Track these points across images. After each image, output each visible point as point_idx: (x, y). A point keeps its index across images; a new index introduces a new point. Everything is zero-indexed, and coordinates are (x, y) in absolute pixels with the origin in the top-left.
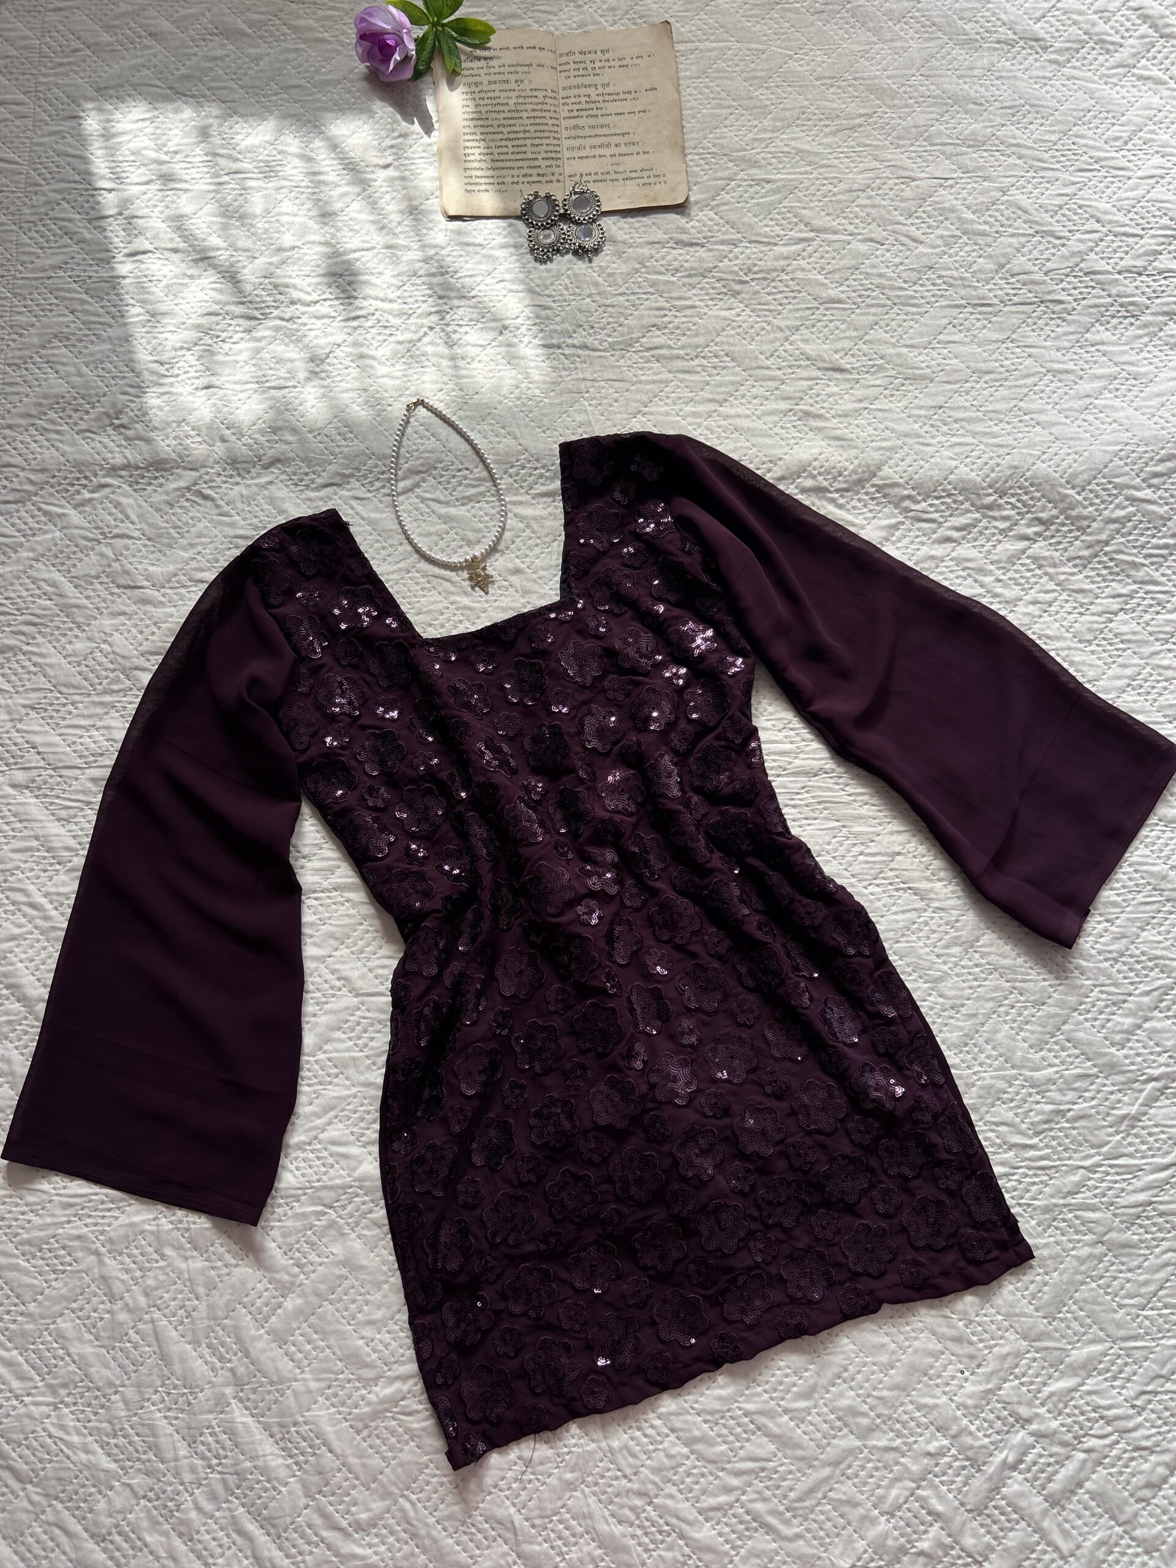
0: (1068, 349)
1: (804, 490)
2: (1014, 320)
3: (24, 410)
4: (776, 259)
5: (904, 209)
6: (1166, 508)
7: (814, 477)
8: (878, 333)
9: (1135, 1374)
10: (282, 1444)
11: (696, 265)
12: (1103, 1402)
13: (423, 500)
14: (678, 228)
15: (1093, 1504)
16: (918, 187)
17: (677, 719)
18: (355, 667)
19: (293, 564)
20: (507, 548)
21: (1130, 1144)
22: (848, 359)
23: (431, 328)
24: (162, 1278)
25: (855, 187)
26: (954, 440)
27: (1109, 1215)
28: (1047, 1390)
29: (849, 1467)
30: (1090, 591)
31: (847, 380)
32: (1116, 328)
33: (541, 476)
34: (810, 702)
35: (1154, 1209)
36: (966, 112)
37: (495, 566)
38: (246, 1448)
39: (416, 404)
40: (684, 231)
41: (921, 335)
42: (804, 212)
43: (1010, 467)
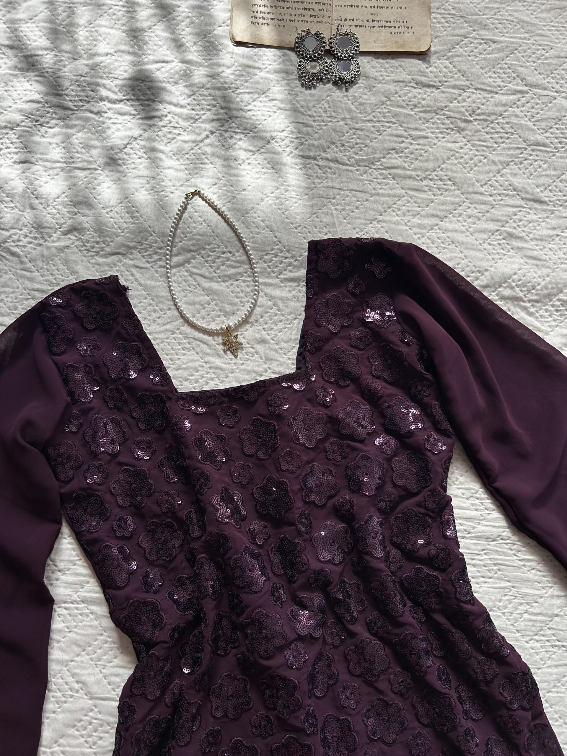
1: (503, 298)
7: (512, 288)
11: (431, 103)
13: (192, 274)
14: (420, 71)
17: (384, 483)
18: (119, 410)
19: (76, 317)
20: (256, 321)
22: (546, 193)
23: (212, 133)
31: (545, 210)
33: (290, 264)
34: (495, 481)
37: (245, 335)
39: (194, 194)
40: (424, 74)
42: (522, 69)
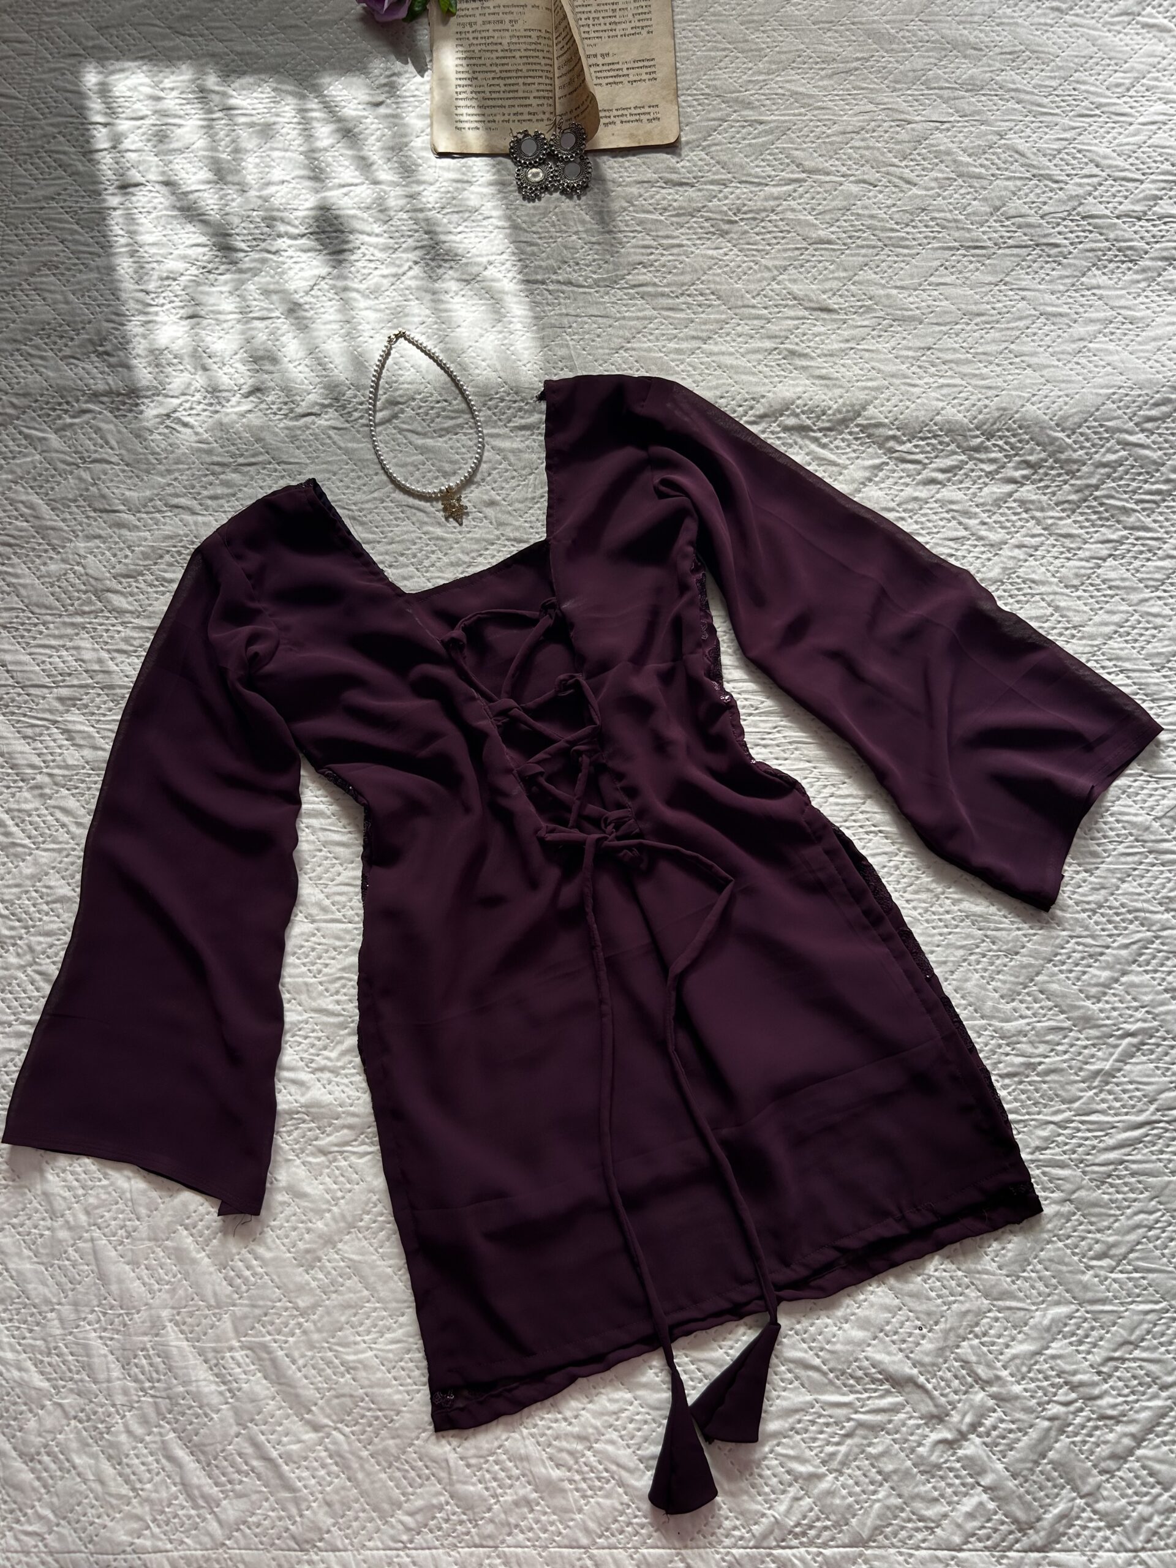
0: (1062, 293)
1: (787, 429)
2: (1008, 263)
3: (11, 335)
4: (766, 199)
5: (898, 151)
6: (1160, 453)
7: (797, 415)
8: (868, 275)
9: (1101, 1339)
10: (216, 1370)
11: (685, 204)
12: (1068, 1368)
13: (401, 431)
14: (668, 167)
15: (1056, 1474)
16: (913, 129)
20: (483, 480)
21: (1103, 1101)
22: (835, 299)
23: (416, 263)
24: (104, 1197)
25: (850, 129)
26: (942, 381)
27: (1078, 1172)
28: (1009, 1352)
29: (799, 1422)
30: (1079, 536)
31: (834, 320)
32: (1113, 273)
33: (520, 409)
35: (1126, 1169)
36: (965, 57)
37: (470, 498)
38: (180, 1372)
39: (397, 337)
40: (674, 170)
41: (912, 276)
42: (797, 153)
43: (998, 409)
